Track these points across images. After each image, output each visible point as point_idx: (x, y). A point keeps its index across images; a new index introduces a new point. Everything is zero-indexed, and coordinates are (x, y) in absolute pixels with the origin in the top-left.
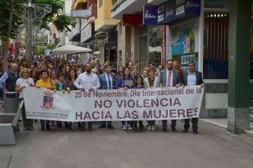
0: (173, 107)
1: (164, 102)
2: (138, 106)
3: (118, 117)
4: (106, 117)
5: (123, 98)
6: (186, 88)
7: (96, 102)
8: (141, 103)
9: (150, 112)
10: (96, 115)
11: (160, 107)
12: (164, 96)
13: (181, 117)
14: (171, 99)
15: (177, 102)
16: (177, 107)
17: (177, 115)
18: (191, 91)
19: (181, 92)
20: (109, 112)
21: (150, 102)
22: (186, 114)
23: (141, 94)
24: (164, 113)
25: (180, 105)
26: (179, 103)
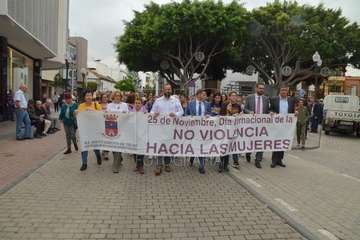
0: (259, 138)
1: (250, 132)
3: (202, 153)
4: (187, 151)
5: (209, 128)
6: (276, 115)
7: (176, 131)
9: (235, 144)
10: (174, 149)
11: (245, 138)
12: (250, 125)
13: (268, 149)
14: (257, 129)
15: (264, 131)
16: (264, 138)
17: (263, 146)
18: (281, 120)
19: (270, 121)
20: (189, 146)
22: (273, 145)
24: (248, 145)
25: (267, 135)
26: (266, 133)
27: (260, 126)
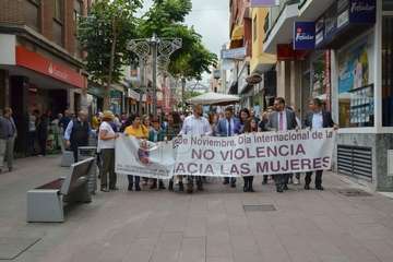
0: (294, 157)
1: (284, 150)
2: (249, 157)
3: (222, 173)
4: (207, 171)
5: (229, 148)
6: (313, 131)
7: (193, 151)
8: (253, 152)
9: (266, 163)
10: (192, 168)
11: (279, 157)
12: (284, 143)
13: (306, 169)
14: (292, 146)
15: (301, 149)
16: (301, 156)
17: (300, 166)
18: (319, 136)
19: (305, 137)
20: (209, 166)
21: (265, 150)
22: (312, 164)
23: (253, 140)
24: (283, 165)
25: (304, 153)
26: (303, 151)
27: (296, 144)
